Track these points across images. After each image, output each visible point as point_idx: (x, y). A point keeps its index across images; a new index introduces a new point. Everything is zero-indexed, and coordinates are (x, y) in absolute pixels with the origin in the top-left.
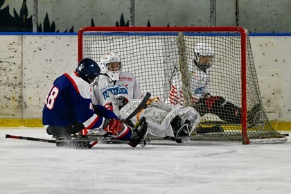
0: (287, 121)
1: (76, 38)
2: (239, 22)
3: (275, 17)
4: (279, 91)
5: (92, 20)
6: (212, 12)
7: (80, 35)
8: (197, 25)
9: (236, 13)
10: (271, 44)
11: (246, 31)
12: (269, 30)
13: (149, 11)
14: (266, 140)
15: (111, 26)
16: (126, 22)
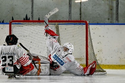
0: (105, 64)
1: (8, 25)
2: (81, 18)
3: (98, 16)
4: (101, 51)
5: (12, 17)
6: (70, 14)
7: (10, 24)
8: (62, 20)
9: (80, 14)
10: (97, 28)
12: (95, 22)
13: (39, 13)
14: (97, 73)
15: (21, 20)
16: (28, 18)
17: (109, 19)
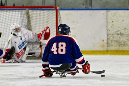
8: (37, 5)
10: (71, 14)
11: (58, 8)
16: (3, 4)
17: (83, 4)
